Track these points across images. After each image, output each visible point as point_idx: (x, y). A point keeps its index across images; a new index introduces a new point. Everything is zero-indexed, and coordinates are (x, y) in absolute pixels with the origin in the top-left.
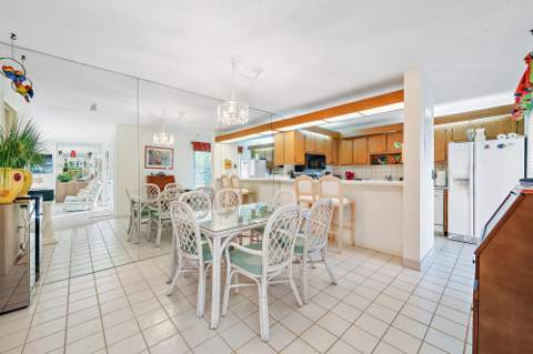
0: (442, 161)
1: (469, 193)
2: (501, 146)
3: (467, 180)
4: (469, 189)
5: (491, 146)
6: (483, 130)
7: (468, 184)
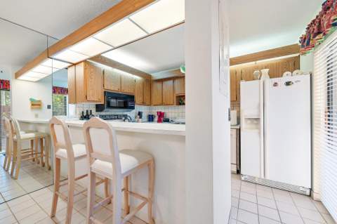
0: (236, 101)
1: (260, 133)
2: (288, 84)
3: (258, 119)
4: (259, 129)
5: (279, 83)
6: (268, 70)
7: (258, 124)
